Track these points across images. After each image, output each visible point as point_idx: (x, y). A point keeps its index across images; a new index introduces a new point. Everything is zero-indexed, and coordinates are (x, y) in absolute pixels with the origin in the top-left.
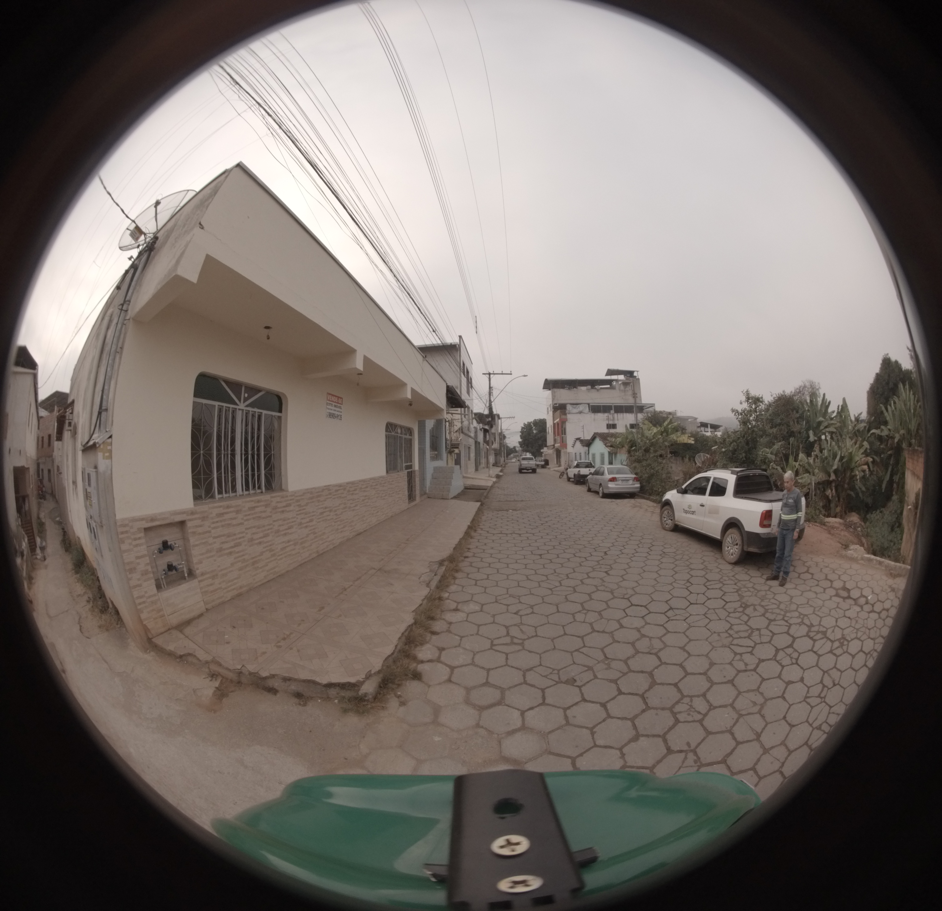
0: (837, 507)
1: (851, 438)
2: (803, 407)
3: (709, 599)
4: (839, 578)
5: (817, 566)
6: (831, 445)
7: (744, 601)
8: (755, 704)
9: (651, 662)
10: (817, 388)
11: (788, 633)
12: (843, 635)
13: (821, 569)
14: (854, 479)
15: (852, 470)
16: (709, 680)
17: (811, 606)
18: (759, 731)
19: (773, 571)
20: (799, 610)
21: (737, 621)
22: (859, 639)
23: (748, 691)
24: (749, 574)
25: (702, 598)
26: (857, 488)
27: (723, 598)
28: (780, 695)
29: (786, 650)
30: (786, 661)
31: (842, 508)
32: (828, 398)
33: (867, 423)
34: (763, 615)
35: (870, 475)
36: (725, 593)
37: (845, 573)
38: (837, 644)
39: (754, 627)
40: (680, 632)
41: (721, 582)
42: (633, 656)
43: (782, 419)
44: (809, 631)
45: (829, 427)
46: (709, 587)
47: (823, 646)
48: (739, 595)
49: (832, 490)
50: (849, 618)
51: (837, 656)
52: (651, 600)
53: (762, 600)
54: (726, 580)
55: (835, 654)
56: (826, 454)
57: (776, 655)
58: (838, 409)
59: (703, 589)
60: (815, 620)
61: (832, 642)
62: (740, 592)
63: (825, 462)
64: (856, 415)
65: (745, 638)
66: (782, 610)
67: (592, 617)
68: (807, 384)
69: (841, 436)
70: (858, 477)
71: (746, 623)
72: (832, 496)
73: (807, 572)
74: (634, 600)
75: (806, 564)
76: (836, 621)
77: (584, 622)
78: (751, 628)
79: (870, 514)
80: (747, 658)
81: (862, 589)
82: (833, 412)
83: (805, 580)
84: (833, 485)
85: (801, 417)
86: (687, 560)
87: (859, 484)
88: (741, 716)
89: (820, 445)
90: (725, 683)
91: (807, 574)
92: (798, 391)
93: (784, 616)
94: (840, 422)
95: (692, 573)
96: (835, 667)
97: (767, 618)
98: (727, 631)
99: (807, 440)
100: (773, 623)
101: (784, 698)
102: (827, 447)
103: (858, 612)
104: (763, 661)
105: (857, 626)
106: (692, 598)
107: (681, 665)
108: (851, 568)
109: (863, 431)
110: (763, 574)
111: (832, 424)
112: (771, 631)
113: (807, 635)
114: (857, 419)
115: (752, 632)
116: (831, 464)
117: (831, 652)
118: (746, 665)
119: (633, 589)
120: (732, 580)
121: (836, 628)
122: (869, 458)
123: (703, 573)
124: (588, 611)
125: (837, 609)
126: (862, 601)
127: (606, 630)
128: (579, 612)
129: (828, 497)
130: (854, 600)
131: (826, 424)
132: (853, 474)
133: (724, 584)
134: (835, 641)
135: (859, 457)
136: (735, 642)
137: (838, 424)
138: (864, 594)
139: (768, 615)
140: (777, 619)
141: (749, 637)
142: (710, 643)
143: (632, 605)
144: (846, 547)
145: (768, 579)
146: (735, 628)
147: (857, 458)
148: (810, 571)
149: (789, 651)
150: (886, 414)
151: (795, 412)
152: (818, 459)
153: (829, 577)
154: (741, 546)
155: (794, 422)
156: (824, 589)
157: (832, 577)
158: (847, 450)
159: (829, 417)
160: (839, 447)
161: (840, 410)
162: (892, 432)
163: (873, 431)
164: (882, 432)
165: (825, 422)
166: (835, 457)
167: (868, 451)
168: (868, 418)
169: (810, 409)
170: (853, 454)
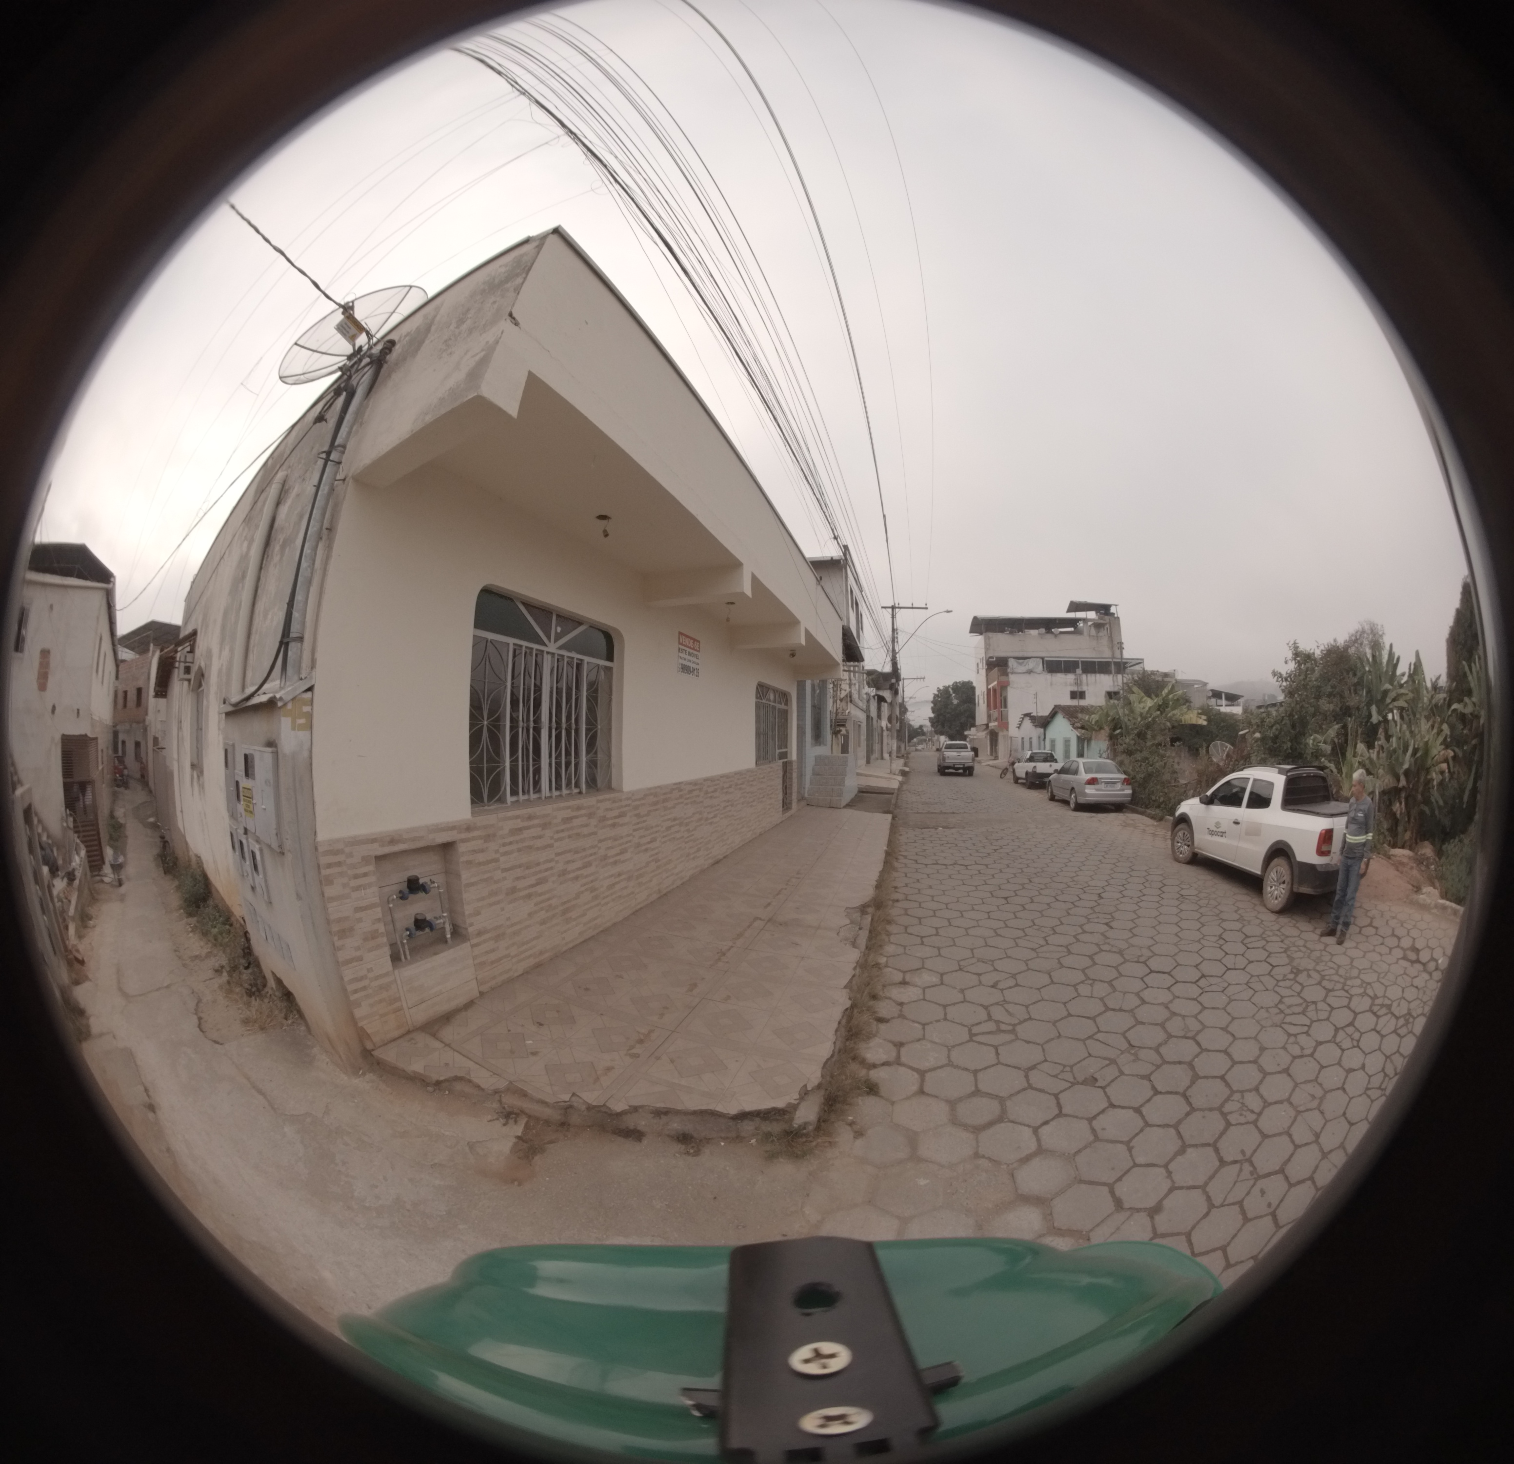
0: (1406, 831)
1: (1427, 718)
2: (1363, 666)
3: (1250, 962)
4: (1408, 934)
5: (1382, 916)
6: (1400, 728)
7: (1295, 964)
8: (1313, 1097)
9: (1188, 1049)
10: (1381, 633)
11: (1348, 1007)
12: (1409, 1009)
13: (1387, 921)
14: (1430, 786)
15: (1428, 771)
16: (1261, 1069)
17: (1375, 972)
18: (1318, 1131)
19: (1328, 923)
20: (1362, 976)
21: (1287, 992)
23: (1306, 1082)
24: (1298, 928)
25: (1241, 962)
26: (1433, 800)
27: (1268, 960)
28: (1340, 1085)
29: (1347, 1029)
30: (1347, 1044)
31: (1412, 833)
32: (1397, 652)
33: (1447, 693)
34: (1319, 983)
35: (1450, 780)
36: (1271, 953)
37: (1415, 926)
38: (1401, 1021)
39: (1309, 999)
40: (1218, 1008)
41: (1264, 939)
42: (1166, 1042)
43: (1333, 686)
44: (1372, 1005)
45: (1398, 700)
46: (1249, 945)
47: (1387, 1024)
48: (1288, 956)
49: (1401, 803)
50: (1417, 987)
51: (1401, 1037)
52: (1175, 964)
53: (1317, 963)
54: (1269, 936)
55: (1399, 1035)
56: (1394, 745)
57: (1335, 1036)
58: (1410, 669)
59: (1241, 949)
60: (1379, 990)
61: (1397, 1018)
62: (1289, 953)
63: (1393, 757)
64: (1434, 680)
65: (1299, 1014)
66: (1341, 976)
67: (1101, 990)
68: (1367, 628)
69: (1414, 715)
70: (1435, 783)
72: (1401, 813)
73: (1370, 925)
74: (1154, 964)
75: (1370, 914)
76: (1403, 992)
77: (1092, 997)
78: (1305, 1001)
79: (1446, 844)
80: (1302, 1039)
81: (1431, 949)
82: (1403, 674)
83: (1367, 937)
84: (1403, 795)
85: (1360, 683)
86: (1215, 907)
87: (1435, 795)
88: (1299, 1112)
89: (1386, 731)
90: (1280, 1072)
91: (1370, 928)
92: (1354, 638)
93: (1344, 984)
94: (1412, 692)
95: (1224, 925)
96: (1398, 1051)
97: (1324, 988)
98: (1276, 1006)
99: (1368, 722)
100: (1331, 994)
101: (1344, 1090)
102: (1396, 732)
103: (1426, 981)
104: (1321, 1043)
106: (1229, 961)
107: (1225, 1052)
108: (1422, 920)
109: (1441, 705)
110: (1315, 928)
111: (1402, 694)
112: (1329, 1005)
113: (1370, 1010)
114: (1435, 687)
115: (1307, 1007)
116: (1401, 760)
117: (1395, 1031)
118: (1302, 1049)
119: (1149, 948)
120: (1277, 935)
121: (1402, 1000)
122: (1450, 751)
123: (1238, 925)
124: (1095, 980)
125: (1404, 976)
126: (1432, 966)
127: (1125, 1007)
128: (1082, 982)
129: (1394, 814)
130: (1424, 965)
131: (1393, 695)
132: (1429, 777)
133: (1268, 942)
134: (1400, 1017)
135: (1437, 750)
136: (1288, 1019)
137: (1411, 695)
138: (1434, 955)
139: (1325, 983)
140: (1336, 988)
141: (1303, 1013)
142: (1258, 1022)
143: (1152, 972)
144: (1418, 889)
145: (1322, 935)
146: (1287, 1001)
147: (1434, 752)
148: (1374, 924)
149: (1350, 1030)
150: (1470, 678)
151: (1351, 674)
152: (1383, 752)
153: (1396, 933)
154: (1289, 886)
155: (1350, 690)
156: (1391, 949)
157: (1400, 932)
158: (1422, 737)
159: (1398, 683)
160: (1411, 732)
161: (1412, 672)
162: (1477, 708)
163: (1455, 706)
164: (1465, 707)
165: (1392, 691)
166: (1406, 750)
167: (1449, 739)
168: (1448, 684)
169: (1372, 670)
170: (1430, 744)
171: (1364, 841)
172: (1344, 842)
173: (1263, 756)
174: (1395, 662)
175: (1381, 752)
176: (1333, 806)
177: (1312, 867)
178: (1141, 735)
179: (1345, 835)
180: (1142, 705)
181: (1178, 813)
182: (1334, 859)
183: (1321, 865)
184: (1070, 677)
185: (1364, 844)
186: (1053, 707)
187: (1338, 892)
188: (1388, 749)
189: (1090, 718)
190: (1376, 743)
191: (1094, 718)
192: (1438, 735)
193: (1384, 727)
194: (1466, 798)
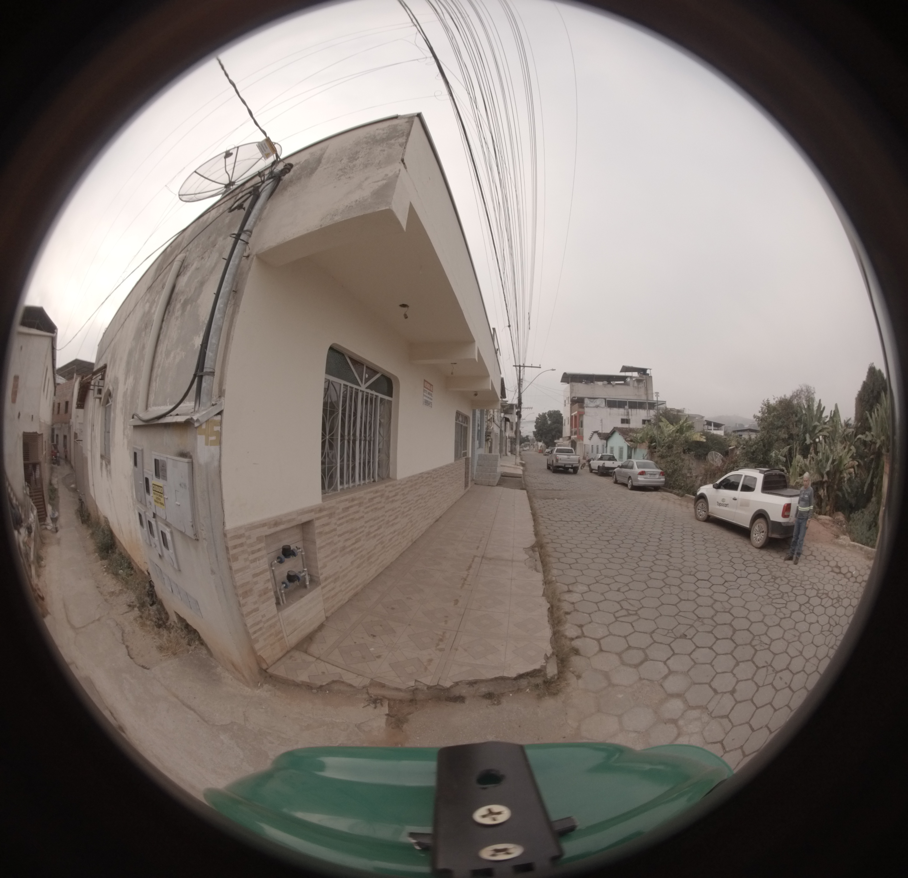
0: (827, 505)
1: (842, 442)
2: (802, 412)
3: (749, 574)
4: (833, 559)
5: (817, 550)
6: (825, 448)
7: (773, 574)
8: (795, 636)
9: (727, 617)
10: (813, 392)
11: (805, 594)
12: (839, 595)
13: (821, 552)
14: (842, 481)
15: (841, 472)
16: (766, 625)
17: (817, 577)
18: (801, 650)
20: (810, 580)
21: (772, 588)
22: (848, 598)
23: (790, 629)
24: (772, 556)
25: (744, 573)
26: (844, 489)
27: (758, 573)
28: (807, 630)
29: (806, 605)
30: (807, 612)
31: (831, 507)
32: (823, 404)
33: (854, 429)
34: (788, 583)
35: (855, 478)
36: (759, 569)
37: (837, 556)
38: (835, 601)
39: (784, 591)
40: (738, 597)
41: (754, 562)
42: (715, 615)
43: (783, 422)
44: (818, 593)
45: (823, 431)
46: (747, 565)
47: (827, 602)
48: (769, 571)
49: (824, 491)
50: (841, 585)
51: (836, 608)
52: (710, 576)
53: (785, 574)
54: (757, 560)
55: (834, 607)
56: (821, 457)
57: (800, 608)
58: (831, 414)
59: (743, 567)
60: (821, 586)
61: (832, 599)
62: (769, 569)
63: (820, 464)
64: (846, 421)
65: (780, 598)
66: (799, 580)
67: (675, 590)
68: (804, 388)
69: (833, 440)
70: (846, 479)
71: (778, 589)
72: (824, 496)
73: (811, 555)
74: (699, 575)
75: (811, 549)
76: (834, 587)
77: (671, 594)
78: (782, 592)
79: (853, 514)
80: (783, 610)
81: (849, 567)
82: (827, 417)
83: (810, 560)
84: (825, 485)
85: (800, 421)
86: (725, 545)
87: (845, 486)
89: (815, 449)
92: (795, 394)
93: (801, 584)
94: (832, 427)
95: (732, 555)
96: (835, 614)
97: (791, 586)
98: (767, 595)
99: (803, 443)
100: (795, 588)
102: (822, 450)
103: (847, 582)
104: (794, 612)
105: (847, 590)
108: (841, 552)
109: (851, 435)
111: (826, 428)
112: (794, 594)
113: (817, 596)
114: (847, 425)
115: (783, 595)
116: (824, 465)
117: (832, 605)
118: (784, 614)
120: (761, 560)
121: (834, 591)
122: (855, 462)
123: (739, 555)
124: (670, 585)
125: (834, 580)
126: (849, 575)
127: (690, 599)
128: (664, 586)
129: (821, 496)
130: (844, 574)
131: (820, 428)
132: (842, 476)
133: (757, 563)
134: (834, 599)
135: (848, 461)
136: (774, 601)
137: (831, 429)
138: (850, 570)
139: (790, 583)
140: (797, 586)
141: (782, 598)
142: (759, 603)
143: (699, 580)
144: (837, 537)
146: (773, 592)
147: (846, 462)
148: (814, 554)
149: (808, 605)
150: (870, 421)
151: (794, 415)
152: (813, 461)
153: (827, 559)
154: (766, 533)
155: (793, 425)
156: (824, 567)
157: (828, 558)
158: (838, 453)
159: (823, 421)
160: (831, 450)
161: (832, 416)
163: (859, 436)
164: (867, 438)
165: (819, 426)
166: (827, 460)
167: (855, 455)
168: (855, 423)
169: (807, 413)
170: (843, 457)
171: (808, 510)
172: (797, 510)
173: (747, 462)
174: (822, 409)
175: (812, 460)
176: (789, 491)
177: (779, 523)
178: (670, 447)
179: (798, 507)
180: (668, 429)
181: (698, 493)
182: (792, 519)
183: (784, 523)
184: (621, 411)
185: (808, 512)
186: (613, 428)
187: (794, 536)
188: (817, 459)
189: (636, 436)
190: (809, 455)
191: (639, 435)
192: (848, 452)
193: (814, 447)
194: (865, 488)
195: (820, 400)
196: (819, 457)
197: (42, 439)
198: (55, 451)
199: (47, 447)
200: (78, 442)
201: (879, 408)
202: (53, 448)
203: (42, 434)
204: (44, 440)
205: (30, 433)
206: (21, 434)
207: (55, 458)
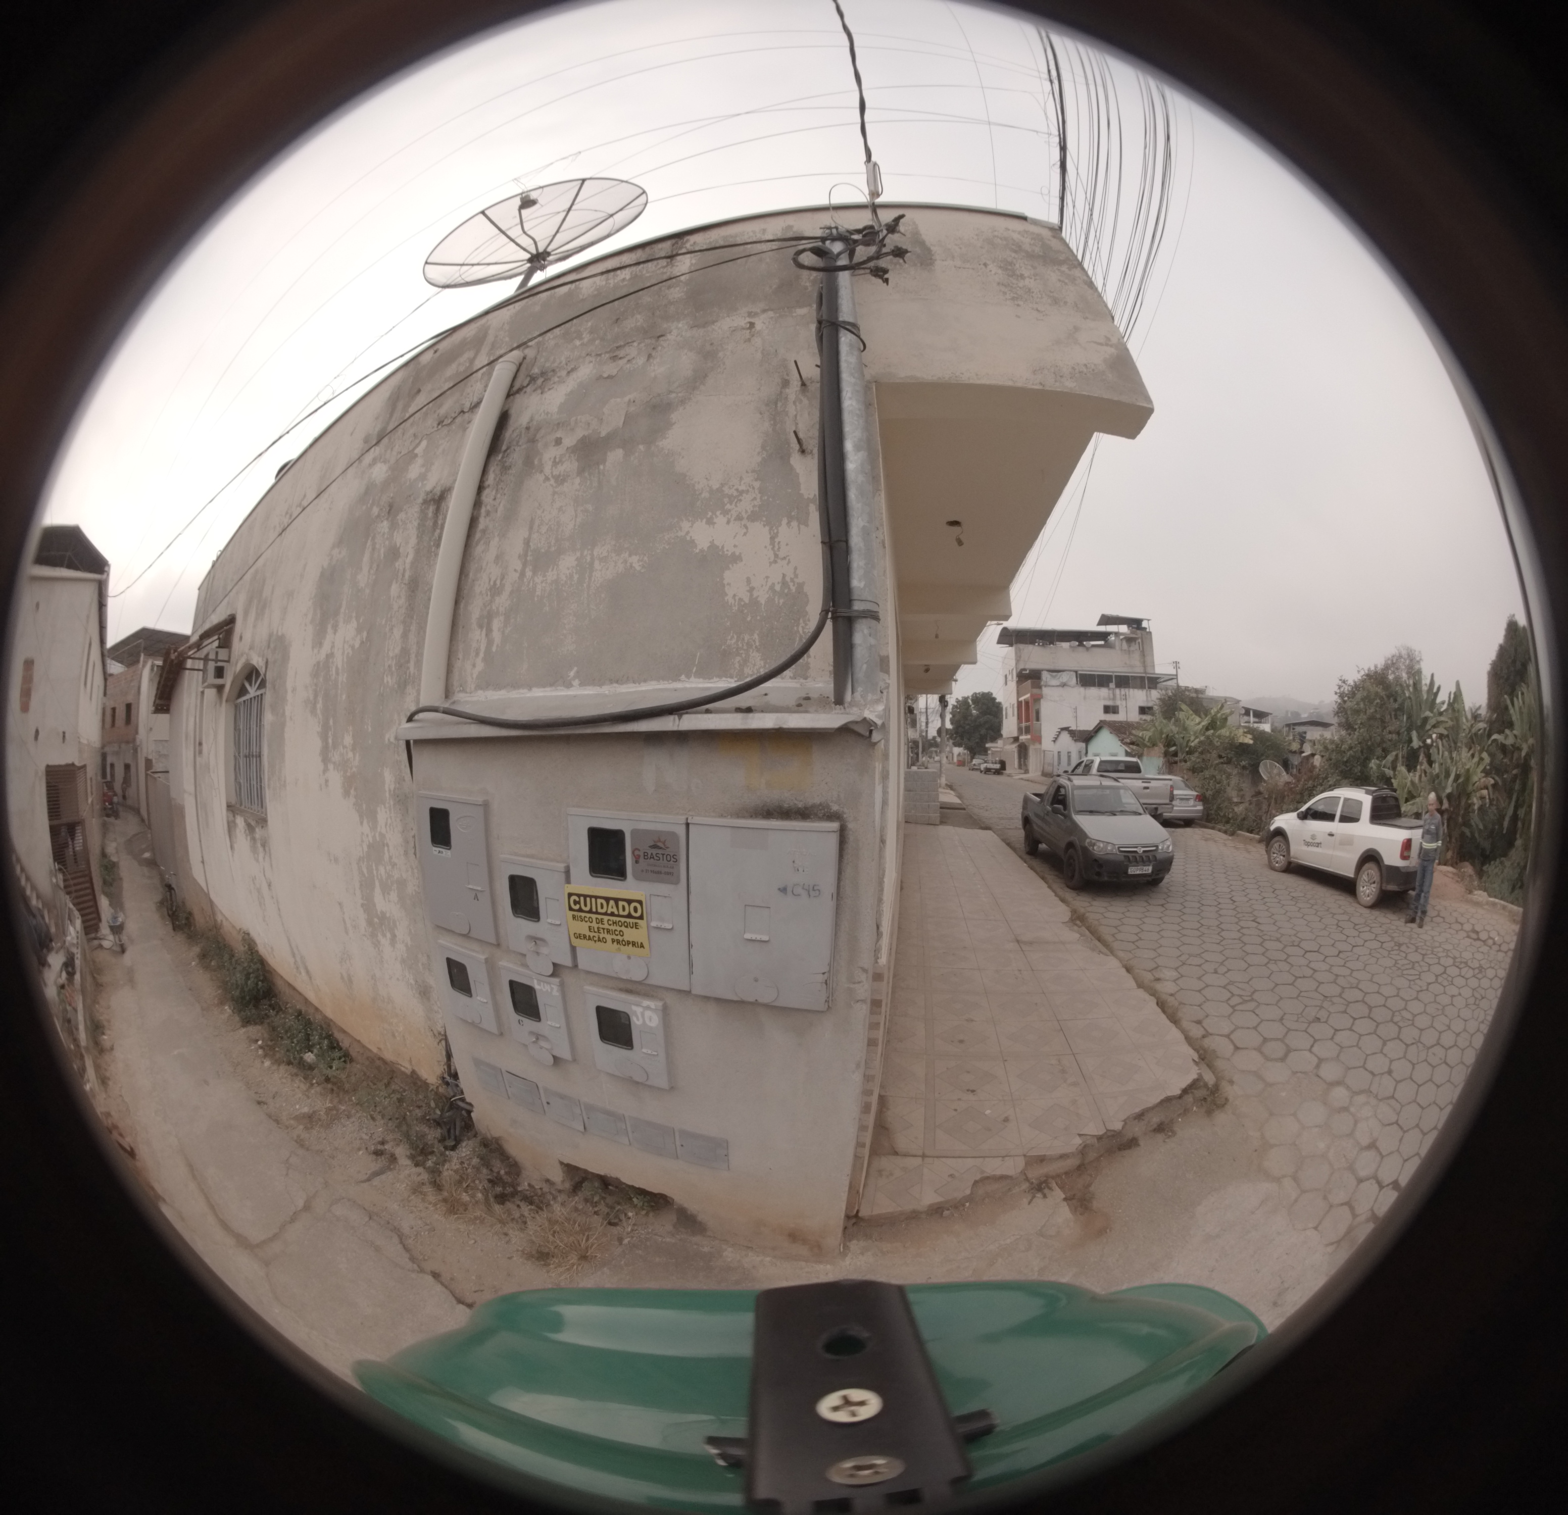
1: (1468, 747)
2: (1404, 693)
6: (1442, 756)
10: (1419, 660)
14: (1471, 810)
15: (1469, 796)
26: (1474, 824)
31: (1454, 852)
32: (1437, 682)
33: (1487, 723)
35: (1490, 805)
45: (1438, 726)
56: (1437, 770)
58: (1450, 697)
63: (1437, 781)
64: (1474, 711)
68: (1404, 653)
69: (1455, 743)
70: (1476, 807)
79: (1487, 865)
82: (1443, 703)
85: (1401, 709)
87: (1476, 819)
89: (1427, 755)
92: (1391, 662)
94: (1451, 719)
99: (1408, 747)
102: (1438, 758)
109: (1481, 735)
111: (1442, 722)
114: (1476, 717)
116: (1444, 784)
122: (1491, 779)
131: (1432, 722)
132: (1469, 802)
135: (1478, 777)
137: (1450, 723)
147: (1475, 779)
150: (1512, 711)
151: (1392, 700)
152: (1426, 776)
154: (1379, 884)
155: (1391, 715)
158: (1464, 765)
159: (1438, 710)
160: (1453, 759)
161: (1451, 701)
162: (1519, 740)
163: (1495, 736)
164: (1507, 738)
165: (1432, 718)
166: (1448, 775)
167: (1488, 767)
168: (1488, 715)
169: (1412, 696)
170: (1471, 770)
174: (1435, 690)
175: (1423, 775)
177: (1397, 869)
180: (1193, 723)
183: (1404, 867)
184: (1103, 691)
186: (1096, 723)
188: (1431, 773)
189: (1143, 735)
190: (1418, 767)
191: (1147, 735)
192: (1479, 763)
193: (1425, 753)
194: (1506, 824)
195: (1432, 676)
196: (1434, 769)
197: (86, 775)
198: (110, 794)
199: (94, 788)
200: (156, 775)
201: (1525, 690)
202: (105, 788)
203: (84, 767)
204: (89, 775)
205: (60, 766)
206: (42, 768)
207: (110, 806)
